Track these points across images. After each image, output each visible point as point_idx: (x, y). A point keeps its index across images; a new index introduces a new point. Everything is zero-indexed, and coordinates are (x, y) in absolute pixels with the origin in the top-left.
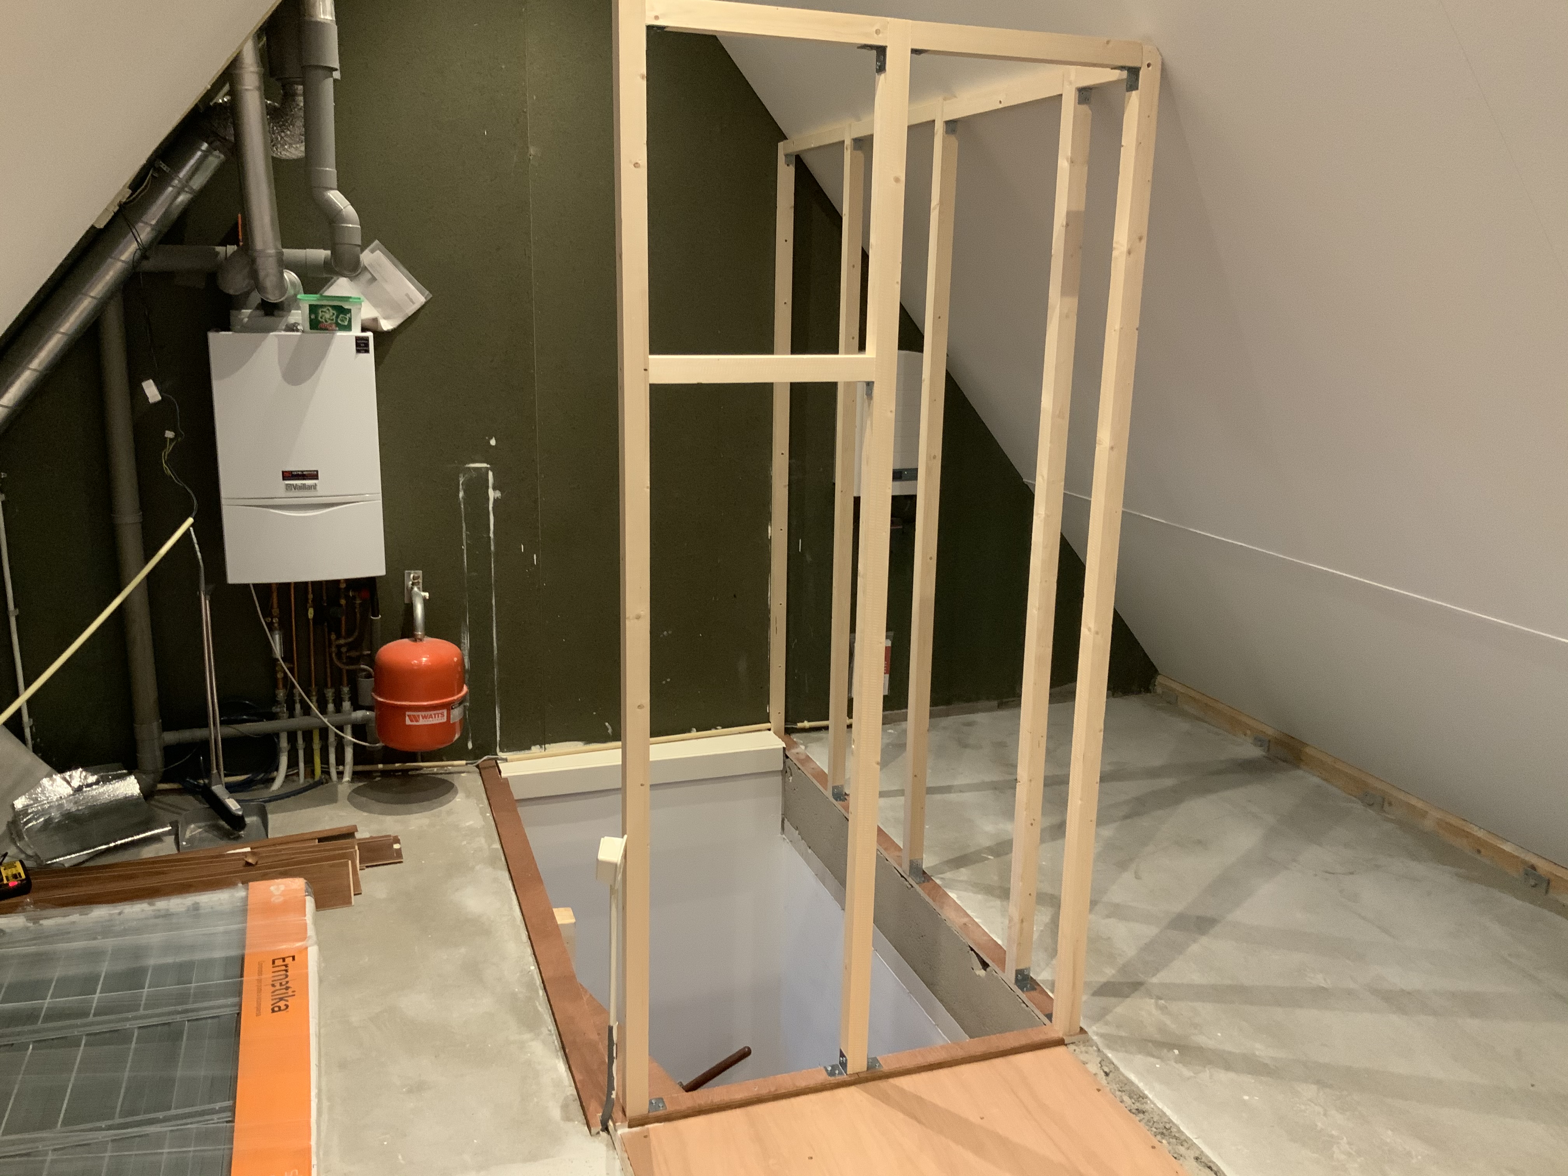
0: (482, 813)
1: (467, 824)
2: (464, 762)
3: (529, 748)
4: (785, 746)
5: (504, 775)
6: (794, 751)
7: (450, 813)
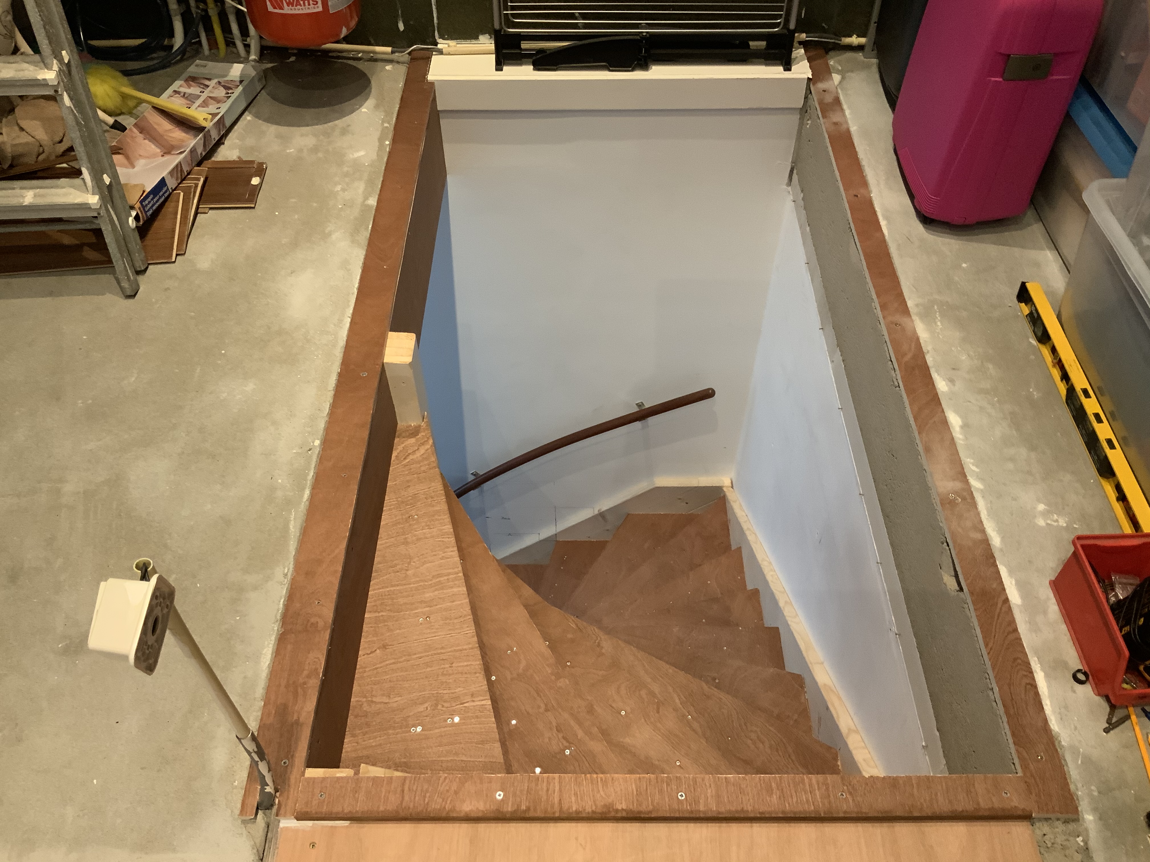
0: (381, 140)
1: (357, 155)
2: (389, 49)
3: (477, 38)
4: (811, 77)
5: (430, 77)
6: (821, 86)
7: (344, 131)
